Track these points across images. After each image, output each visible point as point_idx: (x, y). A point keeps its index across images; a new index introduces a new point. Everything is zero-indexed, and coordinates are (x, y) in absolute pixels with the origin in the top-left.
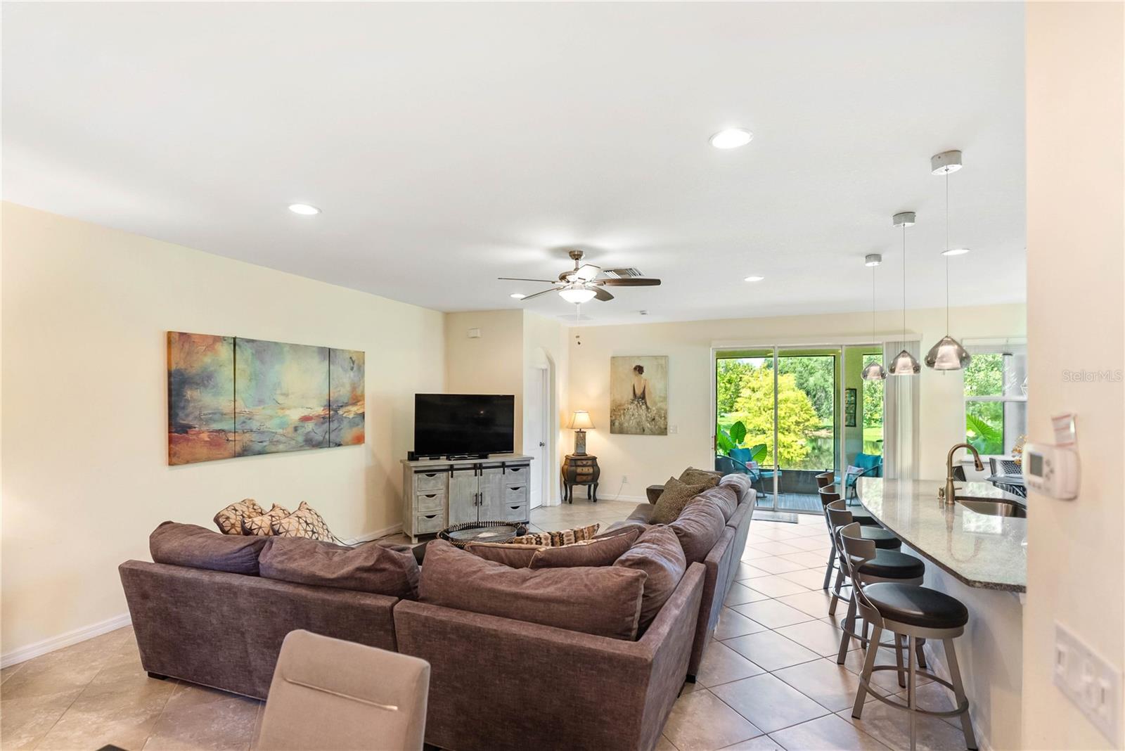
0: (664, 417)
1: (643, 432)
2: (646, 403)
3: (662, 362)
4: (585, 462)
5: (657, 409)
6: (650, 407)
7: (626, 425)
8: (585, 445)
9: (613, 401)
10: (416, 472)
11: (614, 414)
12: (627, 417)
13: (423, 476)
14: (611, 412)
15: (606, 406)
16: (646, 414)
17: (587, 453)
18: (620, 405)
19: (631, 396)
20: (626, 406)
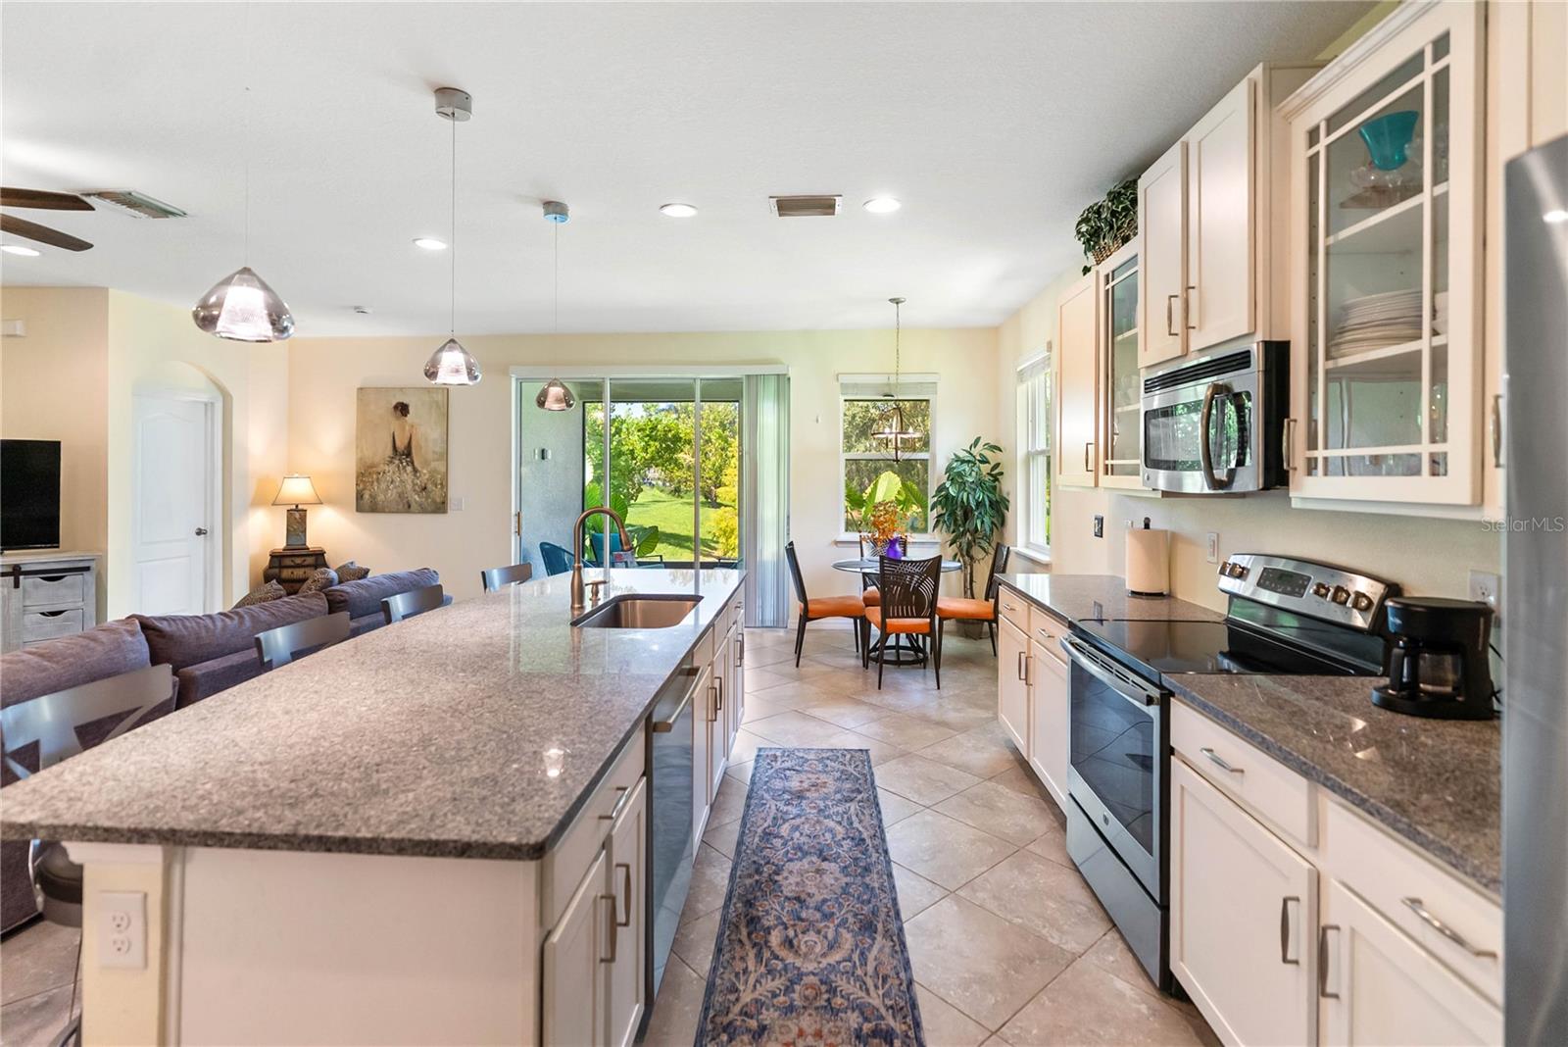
0: (441, 484)
1: (408, 508)
2: (413, 463)
3: (439, 398)
4: (298, 561)
5: (430, 472)
6: (419, 469)
7: (381, 497)
8: (304, 531)
9: (360, 460)
11: (362, 481)
12: (383, 486)
14: (357, 477)
15: (351, 468)
16: (413, 482)
18: (372, 466)
19: (389, 452)
20: (382, 467)
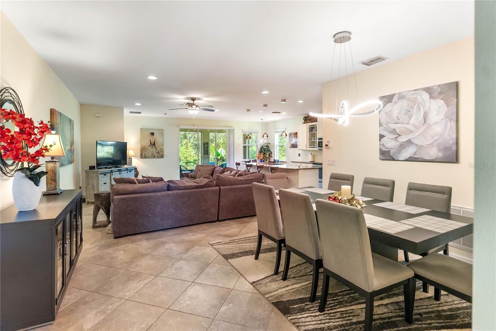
0: (162, 151)
1: (154, 157)
2: (155, 147)
3: (161, 132)
5: (159, 149)
6: (157, 148)
7: (147, 155)
8: (132, 163)
12: (148, 152)
13: (102, 175)
14: (141, 150)
15: (139, 147)
16: (156, 151)
18: (145, 147)
20: (147, 147)
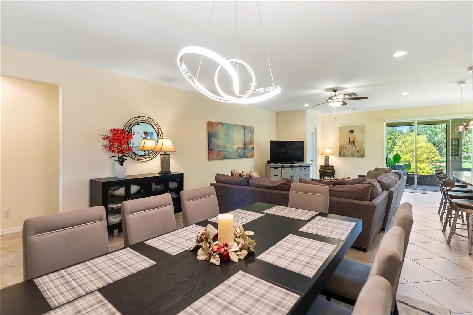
0: (363, 150)
1: (354, 156)
2: (355, 145)
3: (362, 129)
4: (329, 168)
5: (360, 147)
6: (357, 146)
7: (346, 153)
8: (329, 161)
9: (340, 144)
10: (271, 167)
11: (341, 149)
12: (347, 151)
13: (273, 169)
15: (337, 146)
16: (355, 149)
17: (330, 164)
18: (344, 146)
19: (348, 142)
20: (346, 146)
